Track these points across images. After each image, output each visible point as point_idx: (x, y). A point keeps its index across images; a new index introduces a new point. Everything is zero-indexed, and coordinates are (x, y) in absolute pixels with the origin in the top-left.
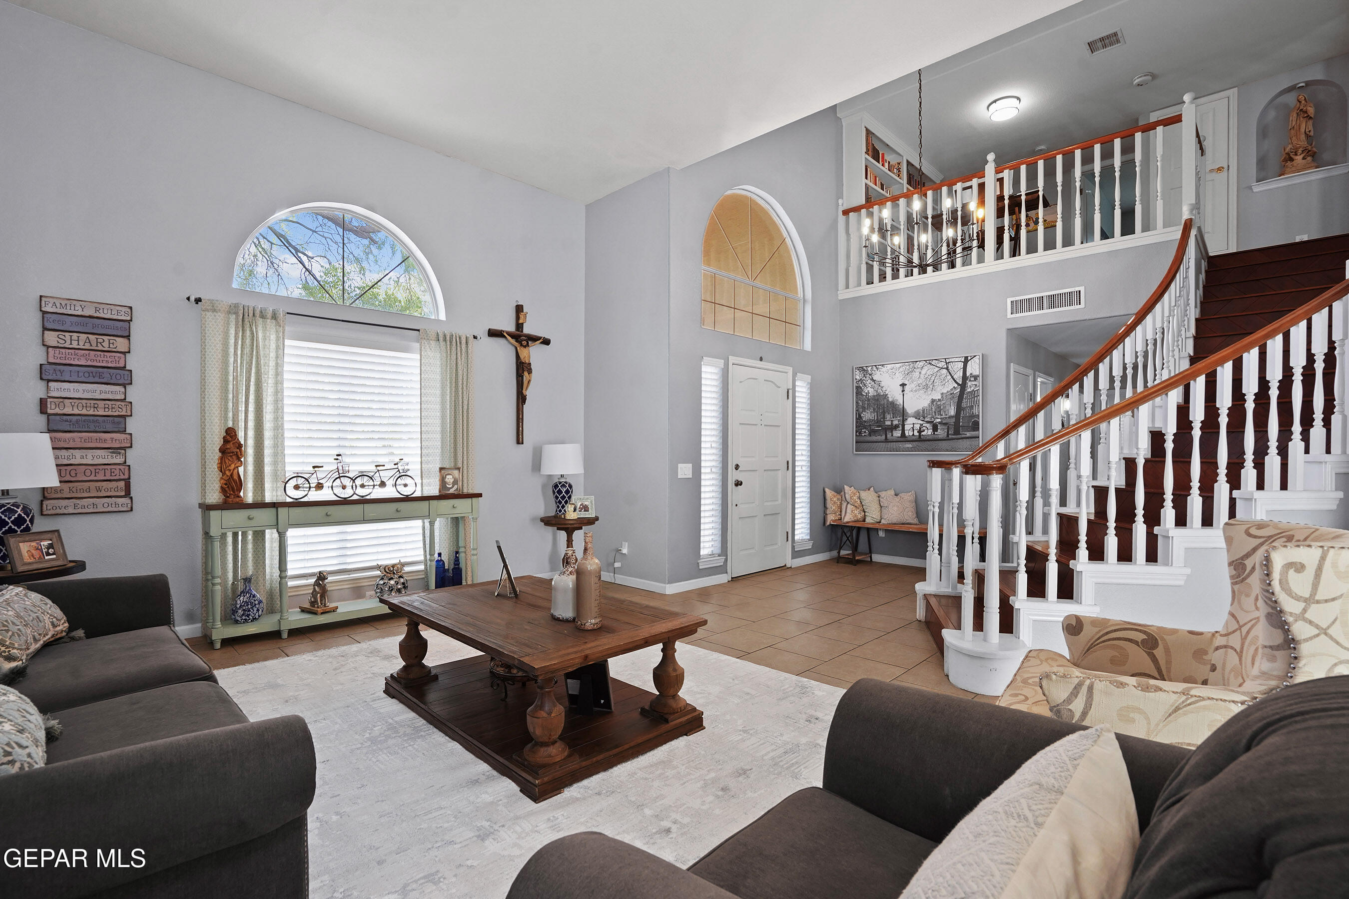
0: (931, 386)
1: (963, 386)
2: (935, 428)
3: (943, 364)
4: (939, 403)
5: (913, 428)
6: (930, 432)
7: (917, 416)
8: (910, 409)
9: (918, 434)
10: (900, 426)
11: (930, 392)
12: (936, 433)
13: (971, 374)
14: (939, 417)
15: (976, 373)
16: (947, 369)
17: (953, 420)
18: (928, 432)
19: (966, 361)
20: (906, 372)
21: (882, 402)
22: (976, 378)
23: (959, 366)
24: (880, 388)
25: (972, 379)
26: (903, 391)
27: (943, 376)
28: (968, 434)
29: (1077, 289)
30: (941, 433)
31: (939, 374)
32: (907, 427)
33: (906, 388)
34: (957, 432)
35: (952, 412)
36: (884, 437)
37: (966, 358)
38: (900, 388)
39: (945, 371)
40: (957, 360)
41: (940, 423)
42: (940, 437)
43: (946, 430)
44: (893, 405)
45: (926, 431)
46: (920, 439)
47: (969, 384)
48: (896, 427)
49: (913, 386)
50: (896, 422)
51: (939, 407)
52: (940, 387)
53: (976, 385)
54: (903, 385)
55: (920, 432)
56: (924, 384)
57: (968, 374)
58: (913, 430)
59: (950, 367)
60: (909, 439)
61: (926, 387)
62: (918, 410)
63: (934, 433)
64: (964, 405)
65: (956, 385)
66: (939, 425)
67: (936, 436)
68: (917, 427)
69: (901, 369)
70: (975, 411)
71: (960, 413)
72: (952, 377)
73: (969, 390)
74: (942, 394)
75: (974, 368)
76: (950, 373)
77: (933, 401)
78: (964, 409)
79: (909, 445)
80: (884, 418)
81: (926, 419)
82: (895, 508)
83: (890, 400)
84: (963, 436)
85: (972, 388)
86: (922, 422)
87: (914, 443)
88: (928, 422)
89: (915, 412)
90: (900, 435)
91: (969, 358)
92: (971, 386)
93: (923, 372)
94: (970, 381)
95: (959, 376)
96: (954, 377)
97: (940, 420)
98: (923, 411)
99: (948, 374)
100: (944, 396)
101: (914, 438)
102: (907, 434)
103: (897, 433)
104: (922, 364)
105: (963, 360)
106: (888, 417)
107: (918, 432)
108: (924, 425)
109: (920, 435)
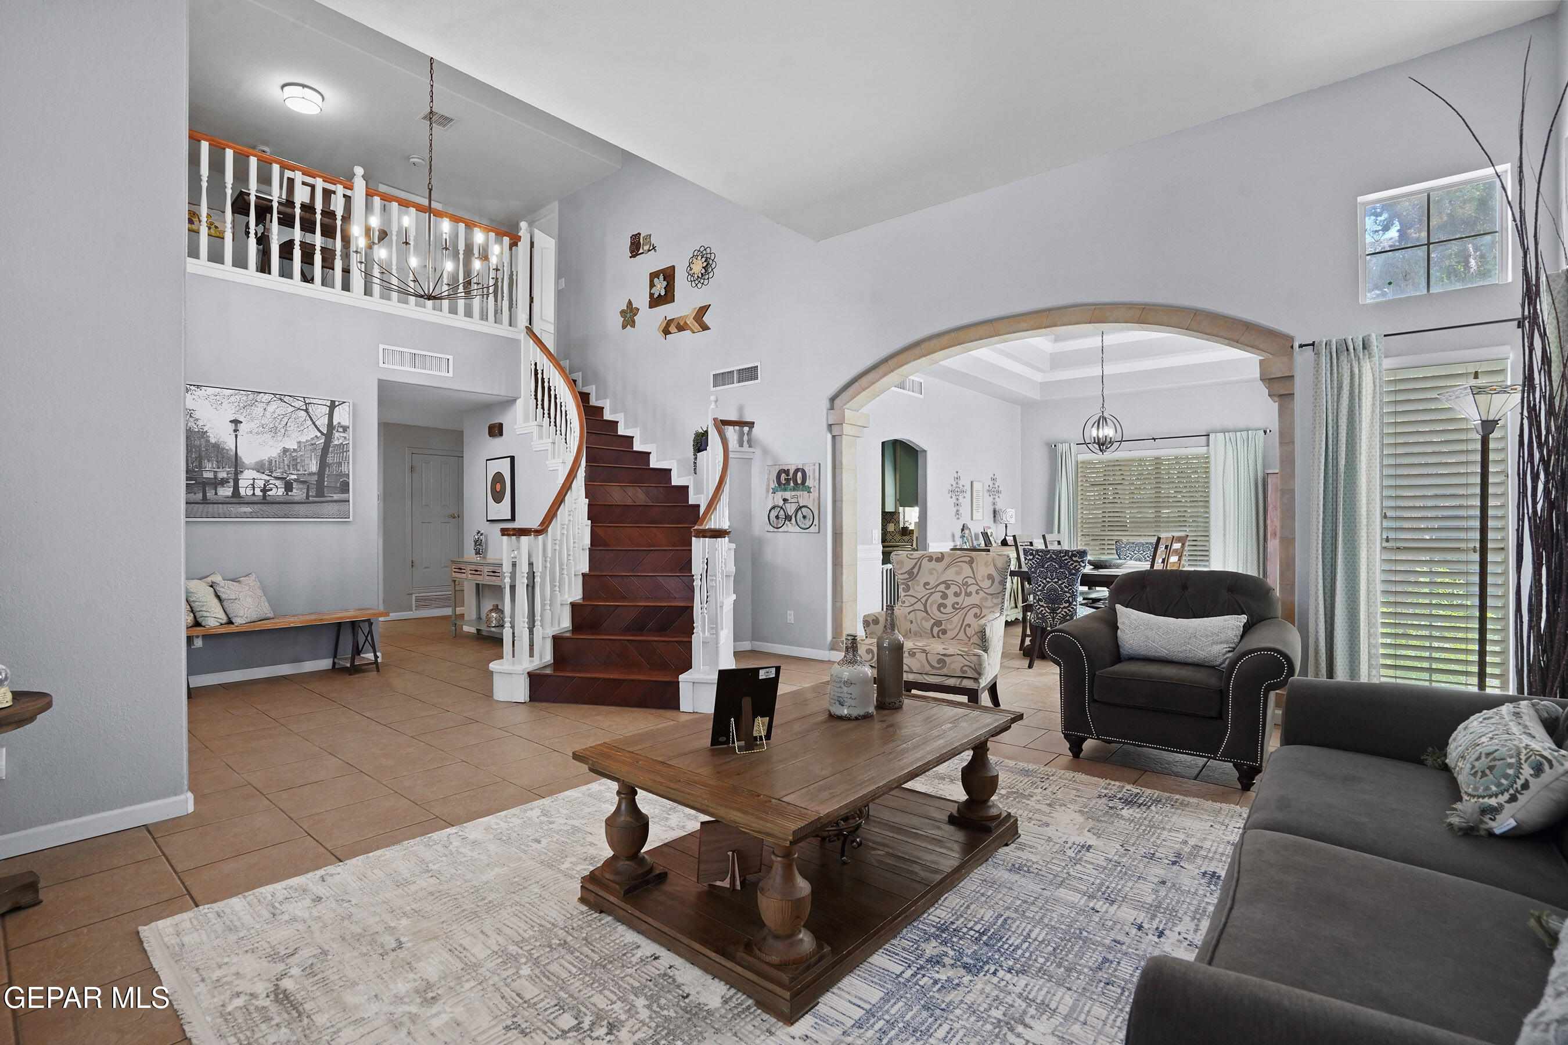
0: (283, 431)
1: (328, 437)
2: (288, 487)
3: (299, 404)
4: (294, 454)
5: (253, 485)
6: (281, 491)
7: (260, 468)
8: (248, 458)
9: (261, 494)
10: (231, 481)
11: (280, 438)
12: (290, 493)
13: (339, 423)
14: (295, 472)
15: (345, 423)
16: (306, 411)
17: (316, 478)
18: (277, 491)
19: (333, 406)
20: (242, 405)
21: (197, 443)
22: (345, 429)
23: (323, 411)
24: (192, 420)
25: (341, 430)
26: (236, 431)
27: (301, 420)
28: (336, 497)
29: (448, 357)
30: (298, 493)
31: (294, 416)
32: (242, 483)
33: (241, 427)
34: (320, 493)
35: (314, 467)
36: (200, 496)
37: (333, 402)
38: (232, 426)
39: (303, 414)
40: (320, 402)
41: (295, 480)
42: (297, 499)
43: (305, 491)
44: (217, 447)
45: (275, 490)
46: (265, 500)
47: (337, 435)
48: (223, 482)
49: (253, 425)
50: (222, 475)
51: (294, 459)
52: (296, 434)
53: (345, 438)
54: (236, 422)
55: (264, 490)
56: (271, 426)
57: (335, 423)
58: (254, 488)
59: (310, 410)
60: (246, 500)
61: (274, 431)
62: (262, 461)
63: (287, 494)
64: (329, 460)
65: (319, 434)
66: (295, 485)
67: (291, 498)
68: (261, 483)
69: (232, 399)
70: (344, 469)
71: (325, 471)
72: (314, 423)
73: (336, 443)
74: (299, 442)
75: (341, 416)
76: (310, 417)
77: (285, 451)
78: (329, 465)
79: (247, 509)
80: (200, 466)
81: (274, 474)
83: (213, 440)
84: (329, 499)
85: (341, 441)
86: (268, 478)
87: (255, 506)
88: (277, 478)
89: (257, 463)
90: (230, 494)
91: (337, 403)
92: (338, 438)
93: (271, 408)
94: (338, 431)
95: (323, 422)
96: (317, 423)
97: (295, 477)
98: (270, 462)
99: (308, 418)
100: (302, 445)
101: (255, 498)
102: (242, 492)
103: (226, 491)
104: (268, 397)
105: (328, 404)
106: (208, 466)
107: (261, 491)
108: (271, 482)
109: (264, 496)
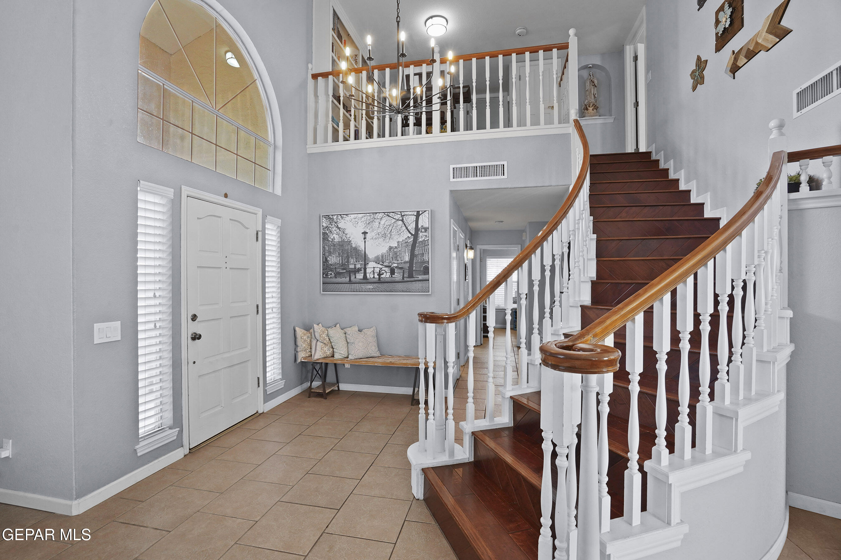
0: (389, 235)
1: (416, 236)
2: (392, 272)
3: (398, 217)
4: (395, 250)
5: (373, 271)
6: (388, 275)
7: (377, 260)
8: (371, 255)
9: (378, 277)
10: (363, 269)
11: (388, 240)
12: (393, 276)
13: (422, 226)
14: (396, 262)
15: (426, 225)
16: (402, 220)
17: (408, 265)
18: (386, 275)
19: (418, 215)
20: (368, 222)
21: (346, 248)
22: (426, 229)
23: (412, 219)
24: (344, 234)
25: (423, 230)
26: (365, 238)
27: (399, 227)
28: (420, 277)
29: (502, 163)
30: (398, 276)
31: (395, 225)
32: (368, 270)
33: (368, 236)
34: (411, 276)
35: (407, 258)
36: (348, 279)
37: (418, 212)
38: (363, 236)
39: (400, 222)
40: (410, 213)
41: (396, 267)
42: (397, 279)
43: (402, 274)
44: (356, 250)
45: (385, 274)
46: (380, 281)
47: (421, 234)
48: (359, 270)
49: (373, 234)
50: (358, 266)
51: (396, 253)
52: (397, 236)
53: (426, 236)
54: (365, 233)
55: (379, 275)
56: (383, 233)
57: (419, 227)
58: (374, 273)
59: (405, 219)
60: (370, 281)
61: (384, 236)
62: (378, 256)
63: (392, 276)
64: (416, 252)
65: (410, 235)
66: (396, 270)
67: (394, 279)
68: (377, 270)
69: (363, 219)
70: (426, 258)
71: (413, 260)
72: (407, 228)
73: (420, 240)
74: (398, 242)
75: (424, 221)
76: (405, 224)
77: (391, 248)
78: (416, 256)
79: (370, 286)
80: (348, 262)
81: (385, 264)
82: (361, 344)
83: (354, 246)
84: (416, 279)
85: (423, 239)
86: (381, 266)
87: (375, 285)
88: (386, 266)
89: (376, 257)
90: (362, 277)
91: (421, 213)
92: (422, 236)
93: (382, 222)
94: (421, 232)
95: (412, 227)
96: (408, 228)
97: (396, 265)
98: (382, 257)
99: (403, 225)
100: (400, 244)
101: (374, 280)
102: (368, 275)
103: (360, 276)
104: (381, 215)
105: (415, 214)
106: (352, 261)
107: (378, 275)
108: (383, 269)
109: (379, 278)
